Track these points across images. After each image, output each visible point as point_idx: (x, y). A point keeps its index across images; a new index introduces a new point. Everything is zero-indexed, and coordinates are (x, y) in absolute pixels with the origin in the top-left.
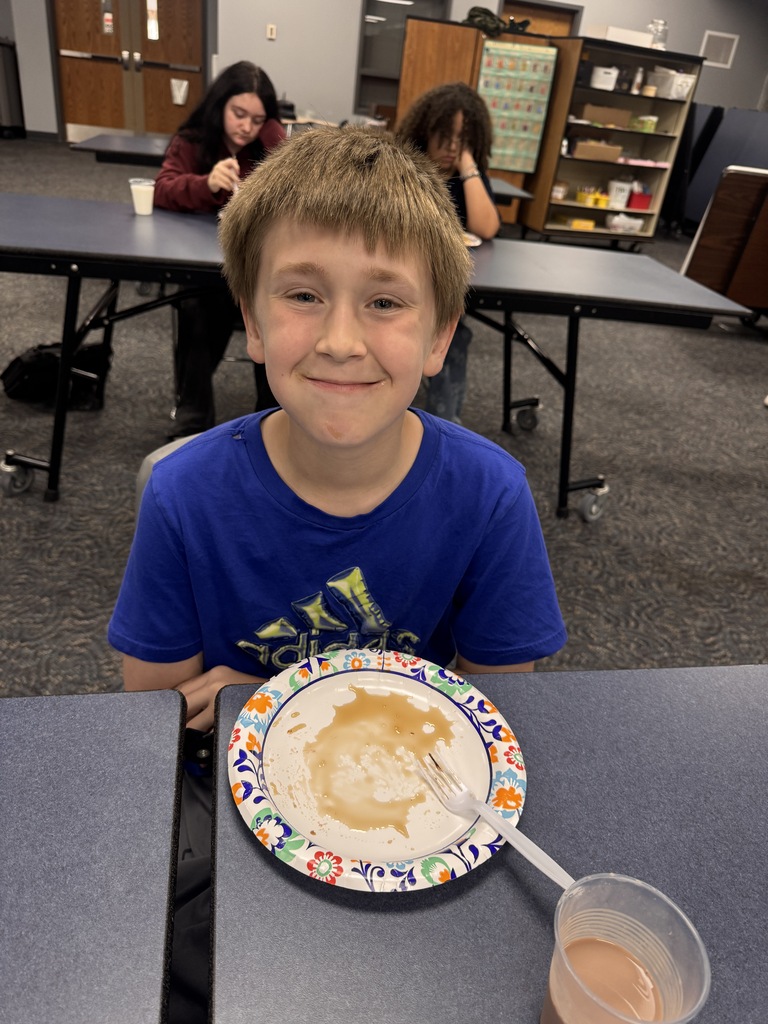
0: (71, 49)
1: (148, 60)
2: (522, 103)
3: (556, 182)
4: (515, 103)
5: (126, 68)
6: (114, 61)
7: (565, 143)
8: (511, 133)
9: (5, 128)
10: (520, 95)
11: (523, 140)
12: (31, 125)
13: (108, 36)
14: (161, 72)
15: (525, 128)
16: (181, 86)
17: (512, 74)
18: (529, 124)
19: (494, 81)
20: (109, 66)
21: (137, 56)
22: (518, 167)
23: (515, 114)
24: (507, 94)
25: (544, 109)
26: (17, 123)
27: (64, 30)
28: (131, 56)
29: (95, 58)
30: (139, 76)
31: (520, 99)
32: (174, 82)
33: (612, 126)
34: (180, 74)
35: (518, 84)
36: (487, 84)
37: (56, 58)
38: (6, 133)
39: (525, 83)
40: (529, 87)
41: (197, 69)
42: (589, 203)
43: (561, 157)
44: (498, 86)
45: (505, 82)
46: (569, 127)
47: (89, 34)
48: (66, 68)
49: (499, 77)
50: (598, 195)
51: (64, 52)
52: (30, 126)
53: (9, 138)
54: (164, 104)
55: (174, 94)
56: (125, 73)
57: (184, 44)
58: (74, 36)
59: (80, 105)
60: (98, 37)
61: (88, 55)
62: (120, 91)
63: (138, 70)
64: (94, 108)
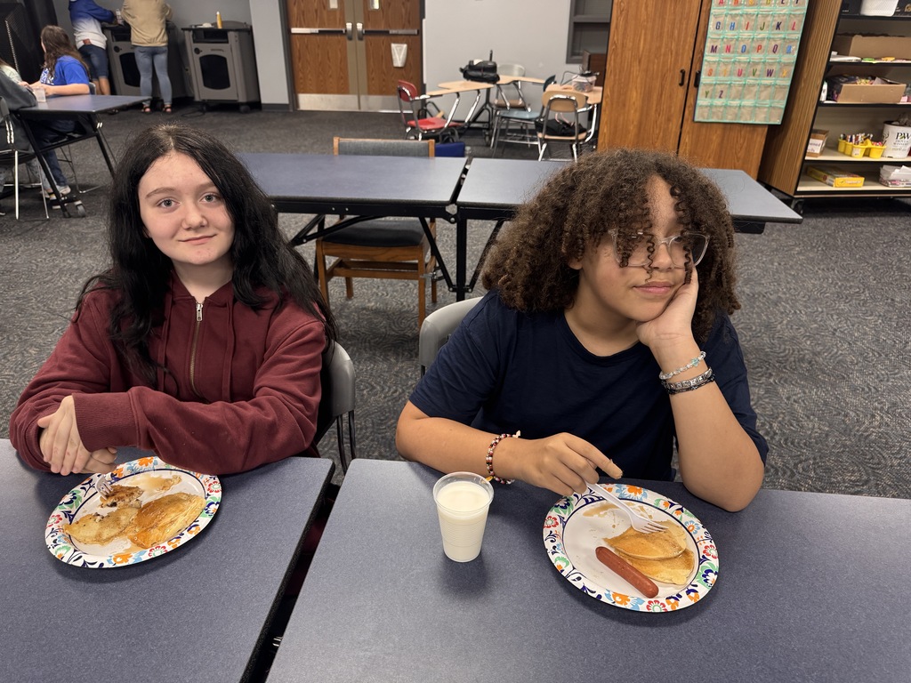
0: (301, 26)
1: (370, 29)
2: (764, 44)
3: (812, 133)
4: (755, 45)
5: (350, 39)
6: (340, 32)
7: (825, 87)
8: (750, 80)
9: (242, 104)
10: (763, 34)
11: (767, 86)
12: (266, 98)
13: (334, 10)
14: (383, 38)
15: (770, 73)
16: (401, 50)
17: (751, 10)
18: (775, 68)
19: (728, 20)
20: (335, 38)
21: (359, 26)
22: (760, 119)
23: (756, 57)
24: (746, 34)
25: (795, 48)
26: (253, 98)
27: (294, 10)
28: (354, 26)
29: (321, 32)
30: (362, 44)
31: (763, 39)
32: (393, 46)
33: (890, 60)
34: (398, 39)
35: (760, 21)
36: (718, 26)
37: (288, 37)
38: (242, 108)
39: (769, 19)
40: (775, 24)
41: (416, 32)
42: (858, 156)
43: (820, 104)
44: (732, 27)
45: (743, 21)
46: (830, 65)
47: (316, 11)
48: (297, 44)
49: (733, 16)
50: (869, 144)
51: (294, 30)
52: (265, 100)
53: (246, 112)
54: (384, 67)
55: (394, 57)
56: (349, 42)
57: (403, 10)
58: (303, 15)
59: (309, 76)
60: (325, 13)
61: (316, 30)
62: (344, 59)
63: (361, 39)
64: (321, 78)
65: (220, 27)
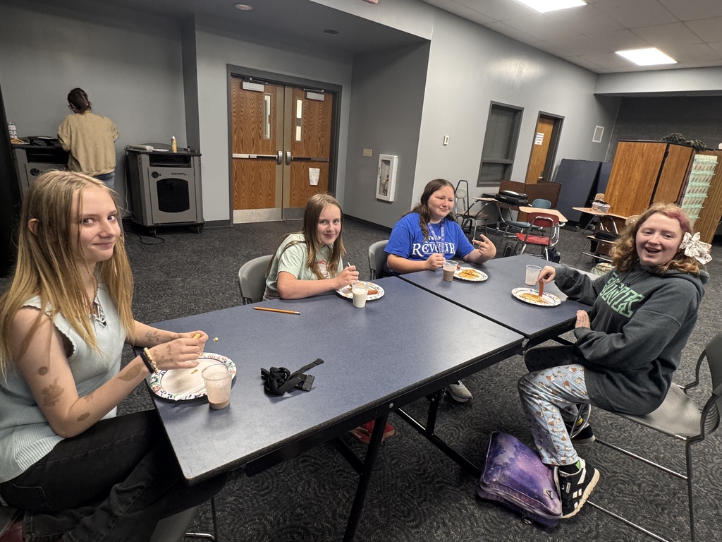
0: (241, 152)
1: (295, 156)
5: (280, 163)
6: (273, 158)
9: (199, 225)
12: (207, 216)
13: (268, 140)
14: (303, 164)
16: (315, 173)
20: (266, 163)
21: (289, 154)
27: (235, 138)
28: (284, 154)
29: (259, 158)
30: (287, 168)
32: (311, 169)
34: (315, 164)
37: (231, 159)
38: (198, 228)
41: (327, 159)
47: (253, 140)
51: (235, 155)
52: (206, 218)
54: (303, 186)
55: (310, 178)
56: (277, 166)
57: (319, 144)
58: (242, 143)
59: (243, 195)
60: (260, 141)
61: (254, 156)
62: (273, 180)
63: (287, 164)
64: (253, 196)
65: (175, 151)
